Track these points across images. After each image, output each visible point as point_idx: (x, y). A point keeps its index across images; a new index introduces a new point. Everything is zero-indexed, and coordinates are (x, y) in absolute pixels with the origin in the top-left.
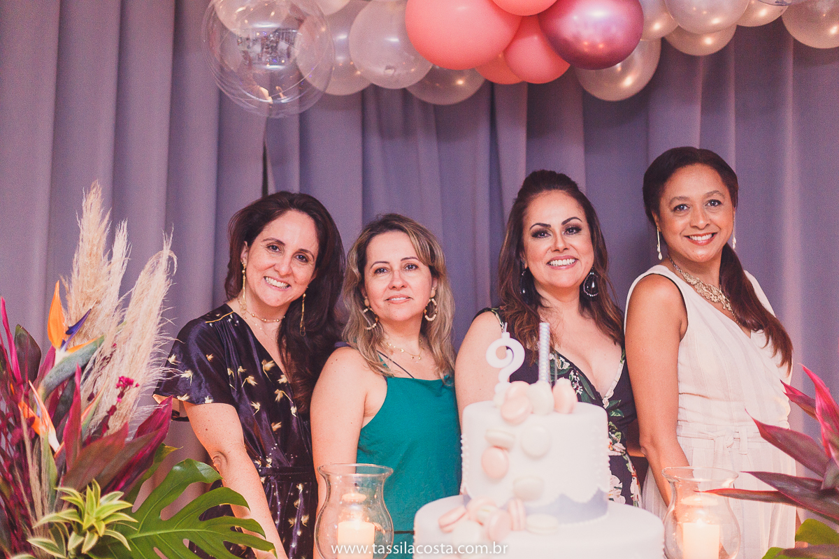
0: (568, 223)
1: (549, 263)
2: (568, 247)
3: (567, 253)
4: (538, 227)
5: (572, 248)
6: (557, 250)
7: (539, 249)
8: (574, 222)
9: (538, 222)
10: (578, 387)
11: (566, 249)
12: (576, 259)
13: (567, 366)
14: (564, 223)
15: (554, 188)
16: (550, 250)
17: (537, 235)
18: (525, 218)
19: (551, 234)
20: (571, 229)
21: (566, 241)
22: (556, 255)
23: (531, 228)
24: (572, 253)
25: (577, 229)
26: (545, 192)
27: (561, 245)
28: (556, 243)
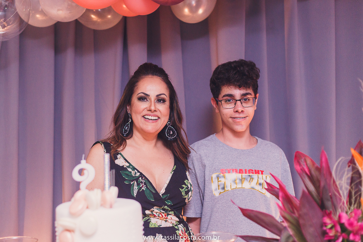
0: (160, 96)
1: (143, 116)
2: (156, 110)
3: (155, 113)
4: (142, 95)
5: (158, 111)
6: (150, 110)
7: (140, 107)
8: (162, 96)
9: (143, 92)
10: (143, 186)
11: (155, 111)
12: (159, 118)
13: (138, 174)
14: (158, 96)
15: (156, 75)
16: (146, 110)
17: (141, 99)
18: (136, 88)
19: (149, 101)
20: (160, 100)
21: (156, 106)
22: (149, 113)
23: (138, 94)
24: (158, 113)
25: (164, 101)
26: (150, 76)
27: (153, 108)
28: (150, 106)
